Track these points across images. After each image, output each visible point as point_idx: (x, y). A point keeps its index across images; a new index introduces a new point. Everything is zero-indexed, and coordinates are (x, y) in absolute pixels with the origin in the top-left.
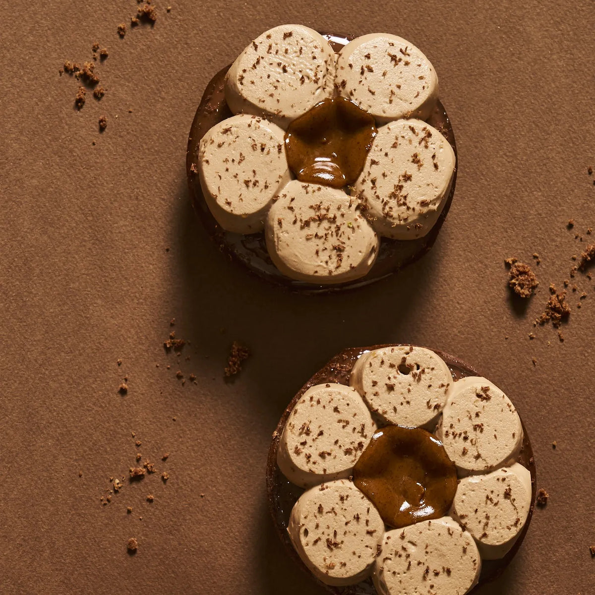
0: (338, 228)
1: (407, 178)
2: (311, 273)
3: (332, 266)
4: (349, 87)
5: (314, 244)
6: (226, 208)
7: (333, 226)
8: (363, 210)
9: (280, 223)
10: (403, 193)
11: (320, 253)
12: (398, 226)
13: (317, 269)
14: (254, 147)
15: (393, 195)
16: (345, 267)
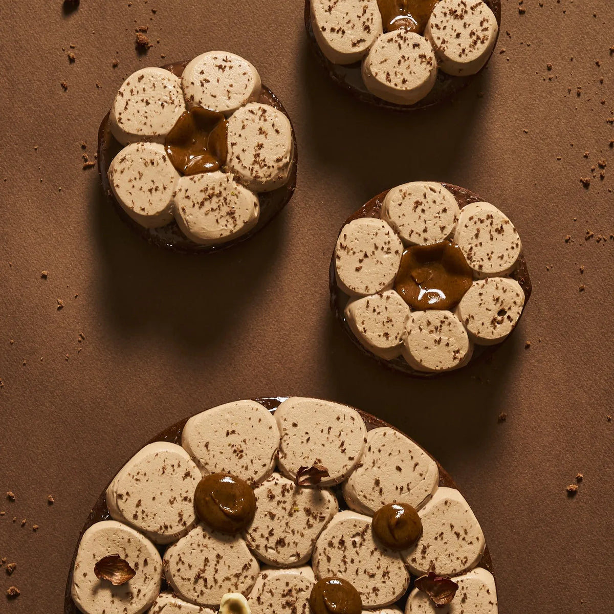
0: (225, 199)
1: (260, 146)
2: (218, 236)
3: (231, 227)
4: (197, 99)
5: (212, 216)
6: (142, 213)
7: (222, 198)
8: (238, 179)
9: (184, 210)
10: (262, 157)
11: (219, 221)
12: (267, 182)
13: (222, 232)
14: (146, 164)
15: (255, 162)
16: (240, 225)
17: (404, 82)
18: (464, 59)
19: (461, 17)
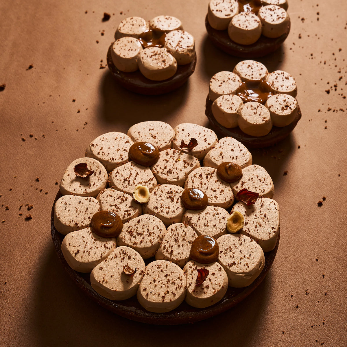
17: (247, 27)
18: (273, 23)
19: (273, 11)
